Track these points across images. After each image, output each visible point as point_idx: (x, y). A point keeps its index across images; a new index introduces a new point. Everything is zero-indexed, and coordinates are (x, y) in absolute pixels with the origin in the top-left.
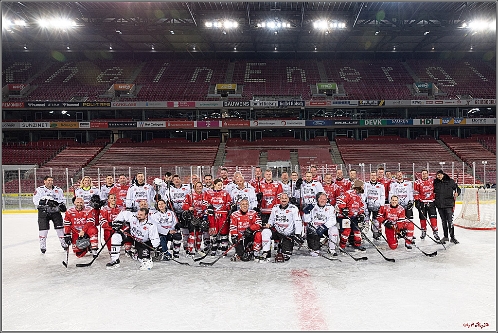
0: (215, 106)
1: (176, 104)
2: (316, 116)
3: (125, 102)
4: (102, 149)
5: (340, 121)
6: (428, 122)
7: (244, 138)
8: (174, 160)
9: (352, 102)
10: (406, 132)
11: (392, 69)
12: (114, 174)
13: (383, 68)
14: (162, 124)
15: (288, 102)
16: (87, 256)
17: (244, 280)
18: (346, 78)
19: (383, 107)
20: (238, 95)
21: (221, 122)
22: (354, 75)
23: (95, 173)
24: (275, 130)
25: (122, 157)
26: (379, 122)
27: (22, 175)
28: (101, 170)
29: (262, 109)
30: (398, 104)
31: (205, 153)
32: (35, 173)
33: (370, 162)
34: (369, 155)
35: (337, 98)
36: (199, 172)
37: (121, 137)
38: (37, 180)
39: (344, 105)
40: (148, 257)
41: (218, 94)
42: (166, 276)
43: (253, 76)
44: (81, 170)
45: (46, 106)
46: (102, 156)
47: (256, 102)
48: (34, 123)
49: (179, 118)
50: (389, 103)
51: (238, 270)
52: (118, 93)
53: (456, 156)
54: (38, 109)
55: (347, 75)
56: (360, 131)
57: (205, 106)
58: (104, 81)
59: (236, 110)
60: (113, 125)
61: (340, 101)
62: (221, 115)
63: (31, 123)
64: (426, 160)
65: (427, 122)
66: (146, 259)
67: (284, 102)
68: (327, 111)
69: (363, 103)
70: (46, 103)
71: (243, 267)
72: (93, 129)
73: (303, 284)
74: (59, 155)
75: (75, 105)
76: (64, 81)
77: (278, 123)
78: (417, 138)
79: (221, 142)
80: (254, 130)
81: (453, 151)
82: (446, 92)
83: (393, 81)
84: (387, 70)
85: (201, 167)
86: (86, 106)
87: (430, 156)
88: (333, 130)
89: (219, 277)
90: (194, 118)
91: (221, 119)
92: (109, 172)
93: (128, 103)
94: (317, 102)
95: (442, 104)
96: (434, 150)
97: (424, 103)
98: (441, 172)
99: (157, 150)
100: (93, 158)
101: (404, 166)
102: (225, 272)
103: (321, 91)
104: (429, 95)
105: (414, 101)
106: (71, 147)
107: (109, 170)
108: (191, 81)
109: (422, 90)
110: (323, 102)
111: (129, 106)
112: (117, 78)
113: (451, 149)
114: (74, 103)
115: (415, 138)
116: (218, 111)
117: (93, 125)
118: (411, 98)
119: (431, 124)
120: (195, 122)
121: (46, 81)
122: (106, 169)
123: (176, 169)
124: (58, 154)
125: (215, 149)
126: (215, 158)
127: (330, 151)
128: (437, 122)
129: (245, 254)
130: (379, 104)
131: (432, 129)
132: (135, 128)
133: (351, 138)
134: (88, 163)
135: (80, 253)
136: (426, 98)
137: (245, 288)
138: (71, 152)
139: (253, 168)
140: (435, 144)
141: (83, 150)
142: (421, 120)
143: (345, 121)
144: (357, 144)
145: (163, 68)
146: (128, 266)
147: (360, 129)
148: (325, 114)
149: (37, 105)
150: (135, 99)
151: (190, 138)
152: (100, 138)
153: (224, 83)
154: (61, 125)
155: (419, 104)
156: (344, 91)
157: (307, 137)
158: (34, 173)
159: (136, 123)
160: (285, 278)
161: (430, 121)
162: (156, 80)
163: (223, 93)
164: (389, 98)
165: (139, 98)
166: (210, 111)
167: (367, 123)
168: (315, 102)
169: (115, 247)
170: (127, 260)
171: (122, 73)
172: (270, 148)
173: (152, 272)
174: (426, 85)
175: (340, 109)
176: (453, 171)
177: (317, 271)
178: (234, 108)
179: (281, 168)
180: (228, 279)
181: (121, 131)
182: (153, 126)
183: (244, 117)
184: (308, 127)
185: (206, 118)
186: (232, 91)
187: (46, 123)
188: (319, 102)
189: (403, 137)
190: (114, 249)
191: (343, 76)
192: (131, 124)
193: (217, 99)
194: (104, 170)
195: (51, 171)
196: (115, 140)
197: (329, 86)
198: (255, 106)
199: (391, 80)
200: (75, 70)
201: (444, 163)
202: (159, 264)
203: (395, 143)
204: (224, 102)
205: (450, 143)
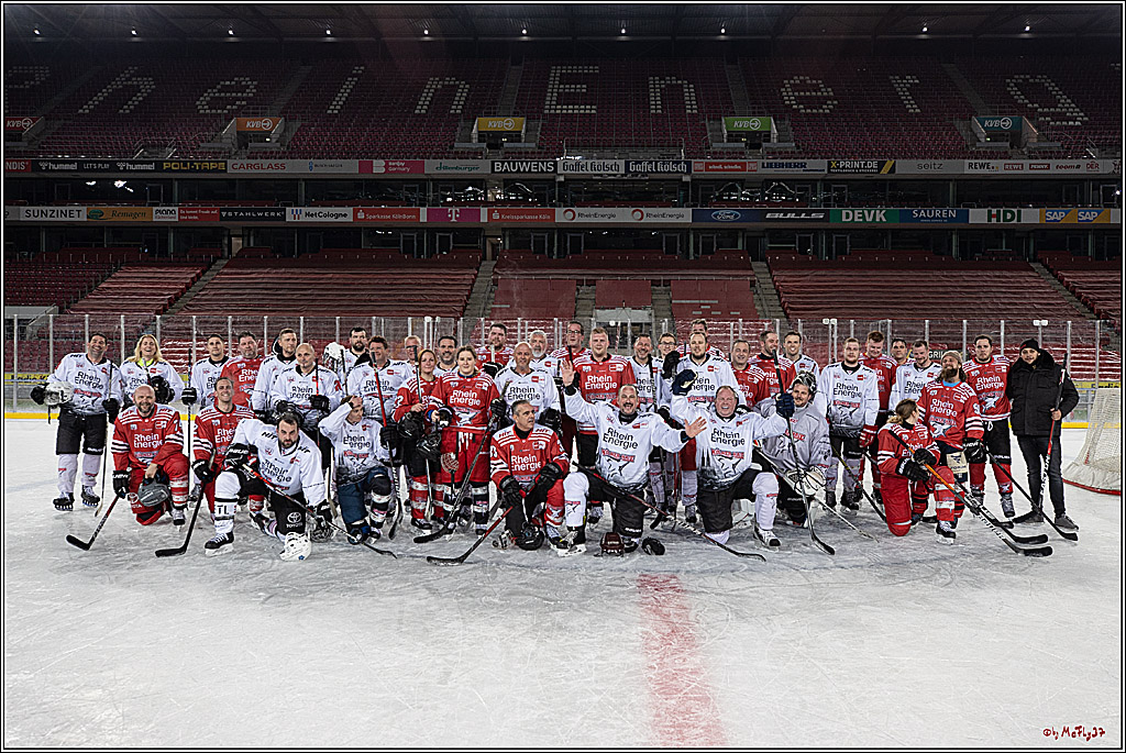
0: (473, 172)
1: (379, 167)
2: (719, 198)
3: (258, 161)
4: (203, 272)
5: (780, 211)
6: (1009, 216)
7: (539, 249)
8: (370, 300)
9: (811, 164)
10: (950, 241)
11: (917, 81)
12: (230, 332)
13: (895, 79)
14: (345, 215)
15: (651, 162)
16: (163, 523)
17: (523, 593)
18: (798, 104)
19: (892, 176)
20: (527, 145)
21: (484, 211)
22: (818, 97)
23: (186, 329)
24: (617, 231)
25: (247, 291)
26: (880, 216)
27: (22, 330)
28: (199, 322)
29: (584, 180)
30: (931, 171)
31: (444, 284)
32: (51, 326)
33: (853, 316)
34: (853, 297)
35: (774, 153)
36: (428, 330)
37: (249, 244)
38: (54, 343)
39: (790, 171)
40: (301, 530)
41: (480, 141)
42: (340, 577)
43: (565, 99)
44: (155, 320)
45: (80, 169)
46: (204, 289)
47: (572, 163)
48: (51, 208)
49: (385, 200)
50: (907, 168)
51: (510, 570)
52: (244, 138)
53: (1079, 304)
54: (61, 175)
55: (801, 97)
56: (829, 238)
57: (448, 171)
58: (214, 111)
59: (522, 181)
60: (230, 214)
61: (781, 161)
62: (486, 193)
63: (44, 208)
64: (999, 313)
65: (1005, 216)
66: (295, 535)
67: (640, 163)
68: (746, 185)
69: (838, 167)
70: (80, 163)
71: (523, 563)
72: (183, 224)
73: (665, 610)
74: (104, 285)
75: (143, 167)
76: (121, 111)
77: (624, 216)
78: (978, 256)
79: (484, 258)
80: (564, 230)
81: (1073, 292)
82: (1059, 140)
83: (918, 111)
84: (903, 85)
85: (434, 318)
86: (169, 170)
87: (1009, 304)
88: (761, 234)
89: (465, 584)
90: (420, 200)
91: (486, 203)
92: (217, 328)
93: (266, 162)
94: (723, 164)
95: (1046, 172)
96: (1023, 287)
97: (998, 167)
98: (1033, 344)
99: (330, 274)
100: (183, 294)
101: (939, 326)
102: (480, 573)
103: (734, 136)
104: (1012, 147)
105: (973, 161)
106: (134, 266)
107: (219, 323)
108: (417, 111)
109: (995, 135)
110: (738, 164)
111: (270, 171)
112: (244, 103)
113: (1067, 287)
114: (142, 163)
115: (972, 258)
116: (479, 183)
117: (183, 215)
118: (963, 153)
119: (1015, 221)
120: (423, 211)
121: (81, 111)
122: (212, 320)
123: (374, 324)
124: (103, 281)
125: (468, 275)
126: (468, 297)
127: (753, 284)
128: (1031, 216)
129: (528, 533)
130: (880, 169)
131: (1017, 234)
132: (280, 224)
133: (806, 253)
134: (171, 304)
135: (147, 515)
136: (1006, 156)
137: (524, 613)
138: (131, 279)
139: (558, 325)
140: (1024, 273)
141: (159, 272)
142: (990, 212)
143: (792, 212)
144: (821, 269)
145: (350, 79)
146: (253, 549)
147: (829, 232)
148: (744, 195)
149: (60, 166)
150: (284, 153)
151: (408, 249)
152: (199, 247)
153: (495, 115)
154: (112, 214)
155: (985, 171)
156: (792, 134)
157: (696, 251)
158: (48, 325)
159: (285, 210)
160: (623, 592)
161: (1013, 213)
162: (333, 109)
163: (492, 140)
164: (907, 154)
165: (291, 154)
166: (459, 184)
167: (847, 217)
168: (717, 164)
169: (224, 504)
170: (253, 537)
171: (254, 91)
172: (602, 275)
173: (308, 565)
174: (1006, 123)
175: (783, 181)
176: (1069, 344)
177: (701, 580)
178: (517, 176)
179: (626, 324)
180: (487, 589)
181: (249, 229)
182: (323, 219)
183: (542, 201)
184: (698, 225)
185: (449, 199)
186: (514, 136)
187: (78, 208)
188: (727, 164)
189: (942, 254)
190: (223, 509)
191: (789, 97)
192: (273, 214)
193: (475, 154)
194: (207, 322)
195: (87, 322)
196: (235, 250)
197: (755, 124)
198: (568, 172)
199: (914, 109)
200: (147, 85)
201: (1045, 323)
202: (326, 547)
203: (920, 269)
204: (493, 163)
205: (1066, 270)
